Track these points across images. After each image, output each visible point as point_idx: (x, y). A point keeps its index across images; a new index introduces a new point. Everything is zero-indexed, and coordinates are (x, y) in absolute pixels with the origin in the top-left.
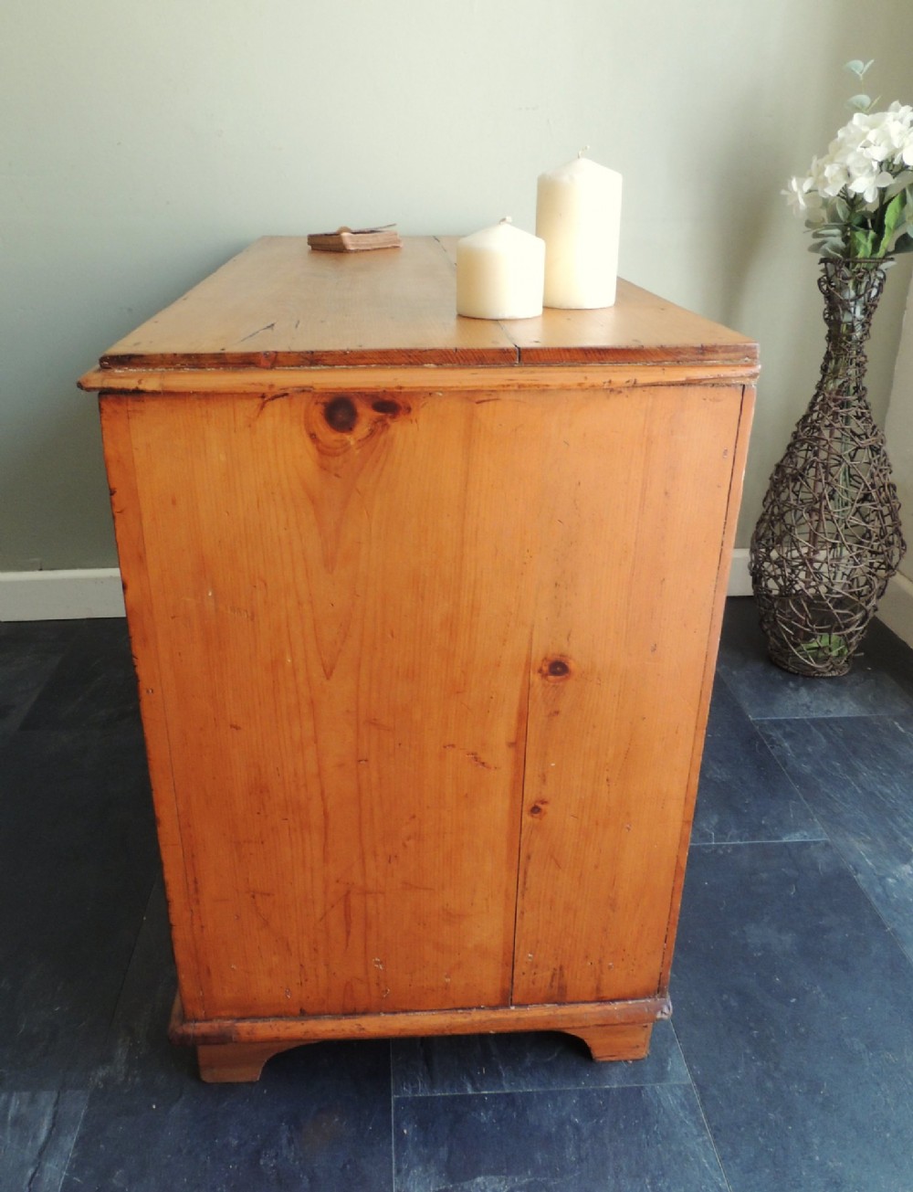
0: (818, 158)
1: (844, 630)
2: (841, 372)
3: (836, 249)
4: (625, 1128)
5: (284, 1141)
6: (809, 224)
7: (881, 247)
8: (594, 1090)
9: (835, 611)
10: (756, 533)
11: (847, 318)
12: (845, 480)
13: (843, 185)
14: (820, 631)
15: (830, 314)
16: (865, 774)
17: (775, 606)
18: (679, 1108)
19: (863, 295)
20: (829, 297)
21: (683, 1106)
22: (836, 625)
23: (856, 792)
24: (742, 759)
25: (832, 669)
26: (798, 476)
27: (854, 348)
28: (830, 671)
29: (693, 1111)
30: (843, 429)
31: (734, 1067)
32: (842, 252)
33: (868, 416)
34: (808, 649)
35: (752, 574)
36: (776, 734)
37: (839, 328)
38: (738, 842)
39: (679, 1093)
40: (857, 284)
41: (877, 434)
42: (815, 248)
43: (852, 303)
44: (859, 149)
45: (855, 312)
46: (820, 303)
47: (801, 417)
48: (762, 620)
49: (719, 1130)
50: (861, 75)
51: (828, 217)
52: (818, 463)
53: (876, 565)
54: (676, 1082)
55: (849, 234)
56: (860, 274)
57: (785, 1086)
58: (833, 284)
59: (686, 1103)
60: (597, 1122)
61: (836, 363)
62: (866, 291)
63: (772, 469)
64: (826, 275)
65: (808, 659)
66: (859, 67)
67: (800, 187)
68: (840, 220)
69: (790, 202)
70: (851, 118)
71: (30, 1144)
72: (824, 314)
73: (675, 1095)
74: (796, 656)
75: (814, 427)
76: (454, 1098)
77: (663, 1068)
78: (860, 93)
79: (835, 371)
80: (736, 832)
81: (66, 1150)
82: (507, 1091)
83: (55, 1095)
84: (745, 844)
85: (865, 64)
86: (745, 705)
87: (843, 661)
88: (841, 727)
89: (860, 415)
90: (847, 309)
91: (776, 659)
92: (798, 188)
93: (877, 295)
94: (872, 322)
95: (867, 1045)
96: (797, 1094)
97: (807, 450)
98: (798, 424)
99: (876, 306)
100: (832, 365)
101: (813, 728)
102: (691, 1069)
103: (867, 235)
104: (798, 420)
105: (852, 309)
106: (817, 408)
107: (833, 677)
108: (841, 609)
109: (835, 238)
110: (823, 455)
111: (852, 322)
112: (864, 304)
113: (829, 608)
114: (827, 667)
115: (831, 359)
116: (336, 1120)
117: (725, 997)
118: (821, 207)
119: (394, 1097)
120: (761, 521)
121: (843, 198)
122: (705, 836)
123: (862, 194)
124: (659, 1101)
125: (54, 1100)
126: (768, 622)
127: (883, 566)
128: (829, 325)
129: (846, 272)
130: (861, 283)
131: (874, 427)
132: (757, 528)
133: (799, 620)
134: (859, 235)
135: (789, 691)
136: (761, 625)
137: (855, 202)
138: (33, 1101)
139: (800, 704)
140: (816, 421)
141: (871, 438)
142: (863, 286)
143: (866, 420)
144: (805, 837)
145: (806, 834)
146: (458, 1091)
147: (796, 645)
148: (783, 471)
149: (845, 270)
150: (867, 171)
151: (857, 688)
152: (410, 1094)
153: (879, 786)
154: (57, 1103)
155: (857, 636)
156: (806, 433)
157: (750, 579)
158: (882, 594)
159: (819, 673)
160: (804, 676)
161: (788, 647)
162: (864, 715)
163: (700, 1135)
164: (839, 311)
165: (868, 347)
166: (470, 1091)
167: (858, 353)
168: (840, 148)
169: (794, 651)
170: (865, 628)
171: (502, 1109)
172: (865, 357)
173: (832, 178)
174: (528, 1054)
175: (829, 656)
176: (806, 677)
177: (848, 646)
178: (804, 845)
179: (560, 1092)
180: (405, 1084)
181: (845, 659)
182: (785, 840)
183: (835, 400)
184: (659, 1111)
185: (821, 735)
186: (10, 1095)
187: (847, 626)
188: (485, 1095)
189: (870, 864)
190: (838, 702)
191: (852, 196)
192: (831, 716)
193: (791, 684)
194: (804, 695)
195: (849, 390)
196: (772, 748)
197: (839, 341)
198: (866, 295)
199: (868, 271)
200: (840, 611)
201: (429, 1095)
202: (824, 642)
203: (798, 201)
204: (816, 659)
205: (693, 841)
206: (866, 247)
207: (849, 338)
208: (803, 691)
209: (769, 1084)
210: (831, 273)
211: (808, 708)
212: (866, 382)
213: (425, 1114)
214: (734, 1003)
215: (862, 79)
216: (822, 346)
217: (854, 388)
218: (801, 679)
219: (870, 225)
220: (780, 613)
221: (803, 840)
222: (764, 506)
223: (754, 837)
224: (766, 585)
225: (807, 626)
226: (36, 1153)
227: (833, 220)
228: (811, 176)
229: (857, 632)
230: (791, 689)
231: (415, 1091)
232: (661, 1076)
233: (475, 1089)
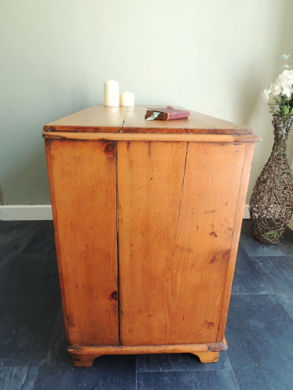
0: (273, 84)
1: (279, 229)
2: (278, 149)
3: (278, 112)
4: (211, 384)
5: (101, 385)
6: (269, 104)
7: (292, 111)
8: (201, 371)
9: (276, 223)
10: (251, 199)
11: (281, 133)
12: (279, 183)
13: (280, 92)
14: (270, 229)
15: (275, 132)
16: (286, 274)
17: (257, 221)
18: (228, 378)
19: (286, 126)
20: (275, 126)
21: (229, 377)
22: (276, 227)
23: (283, 279)
24: (247, 268)
25: (274, 241)
26: (265, 182)
27: (283, 142)
28: (274, 242)
29: (233, 379)
30: (279, 167)
31: (246, 365)
32: (279, 113)
33: (287, 163)
34: (267, 235)
35: (250, 211)
36: (257, 261)
37: (278, 136)
38: (246, 294)
39: (229, 373)
40: (284, 122)
41: (289, 169)
42: (271, 112)
43: (283, 128)
44: (286, 81)
45: (283, 131)
46: (273, 129)
47: (266, 163)
48: (253, 226)
49: (242, 385)
50: (286, 59)
51: (275, 102)
52: (271, 177)
53: (288, 209)
54: (227, 369)
55: (282, 107)
56: (285, 119)
57: (262, 372)
58: (276, 123)
59: (231, 376)
60: (202, 382)
61: (277, 146)
62: (287, 124)
63: (257, 179)
64: (275, 120)
65: (267, 238)
66: (286, 57)
67: (267, 92)
68: (279, 103)
69: (264, 97)
70: (283, 71)
71: (19, 384)
72: (274, 132)
73: (227, 374)
74: (263, 237)
75: (270, 166)
76: (156, 373)
77: (223, 365)
78: (286, 64)
79: (277, 149)
80: (245, 290)
81: (31, 386)
82: (173, 371)
83: (28, 368)
84: (248, 294)
85: (287, 55)
86: (247, 251)
87: (278, 239)
88: (277, 259)
89: (284, 163)
90: (281, 130)
91: (257, 238)
92: (267, 93)
93: (290, 126)
94: (288, 134)
95: (288, 359)
96: (266, 374)
97: (267, 174)
98: (265, 165)
99: (290, 129)
100: (276, 147)
101: (269, 259)
102: (232, 365)
103: (287, 107)
104: (265, 164)
105: (282, 130)
106: (271, 160)
107: (274, 244)
108: (277, 222)
109: (277, 108)
110: (272, 175)
111: (282, 134)
112: (286, 128)
113: (274, 222)
114: (273, 241)
115: (276, 145)
116: (118, 378)
117: (242, 342)
118: (273, 99)
119: (137, 372)
120: (253, 195)
121: (280, 96)
122: (235, 291)
123: (286, 95)
124: (222, 375)
125: (27, 370)
126: (255, 226)
127: (290, 210)
128: (275, 135)
129: (281, 119)
130: (285, 122)
131: (289, 166)
132: (252, 197)
133: (264, 226)
134: (285, 107)
135: (261, 248)
136: (252, 227)
137: (284, 98)
138: (21, 370)
139: (264, 252)
140: (271, 164)
141: (288, 170)
142: (286, 123)
143: (286, 164)
144: (267, 293)
145: (267, 292)
146: (158, 370)
147: (263, 234)
148: (260, 180)
149: (280, 118)
150: (288, 87)
151: (282, 247)
152: (142, 371)
153: (290, 278)
154: (28, 371)
155: (282, 231)
156: (267, 168)
157: (249, 213)
158: (290, 218)
159: (270, 242)
160: (266, 243)
161: (260, 234)
162: (284, 256)
163: (235, 387)
164: (278, 130)
165: (287, 142)
166: (161, 370)
167: (284, 144)
168: (279, 81)
169: (263, 235)
170: (284, 229)
171: (171, 376)
172: (286, 145)
173: (277, 90)
174: (180, 359)
175: (273, 237)
176: (266, 244)
177: (279, 234)
178: (266, 295)
179: (191, 372)
180: (140, 368)
181: (278, 238)
182: (261, 293)
183: (276, 158)
184: (222, 379)
185: (271, 261)
186: (13, 368)
187: (279, 228)
188: (166, 372)
189: (288, 301)
190: (276, 251)
191: (283, 95)
192: (274, 256)
193: (262, 246)
194: (266, 249)
195: (281, 155)
196: (256, 265)
197: (278, 139)
198: (287, 126)
199: (287, 119)
200: (277, 223)
201: (148, 371)
202: (272, 233)
203: (266, 97)
204: (269, 238)
205: (232, 293)
206: (287, 111)
207: (281, 139)
208: (265, 248)
209: (257, 371)
210: (276, 119)
211: (267, 253)
212: (286, 153)
213: (147, 378)
214: (245, 344)
215: (286, 60)
216: (273, 141)
217: (282, 154)
218: (264, 244)
219: (288, 105)
220: (258, 223)
221: (266, 293)
222: (254, 190)
223: (251, 292)
224: (254, 215)
225: (267, 228)
226: (21, 386)
227: (277, 103)
228: (270, 89)
229: (282, 230)
230: (262, 247)
231: (143, 370)
232: (223, 367)
233: (163, 370)
